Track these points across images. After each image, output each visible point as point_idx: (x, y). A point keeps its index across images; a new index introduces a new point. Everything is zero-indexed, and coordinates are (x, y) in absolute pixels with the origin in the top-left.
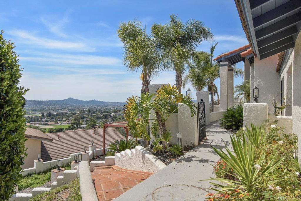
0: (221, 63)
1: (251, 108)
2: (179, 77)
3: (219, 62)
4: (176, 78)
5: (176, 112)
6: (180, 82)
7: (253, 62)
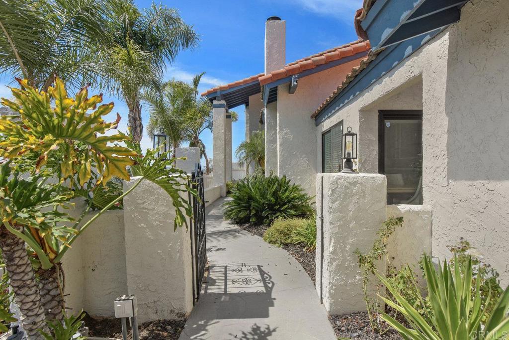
0: (215, 102)
1: (348, 188)
2: (135, 119)
3: (211, 100)
4: (130, 121)
5: (120, 206)
6: (138, 129)
7: (276, 100)
